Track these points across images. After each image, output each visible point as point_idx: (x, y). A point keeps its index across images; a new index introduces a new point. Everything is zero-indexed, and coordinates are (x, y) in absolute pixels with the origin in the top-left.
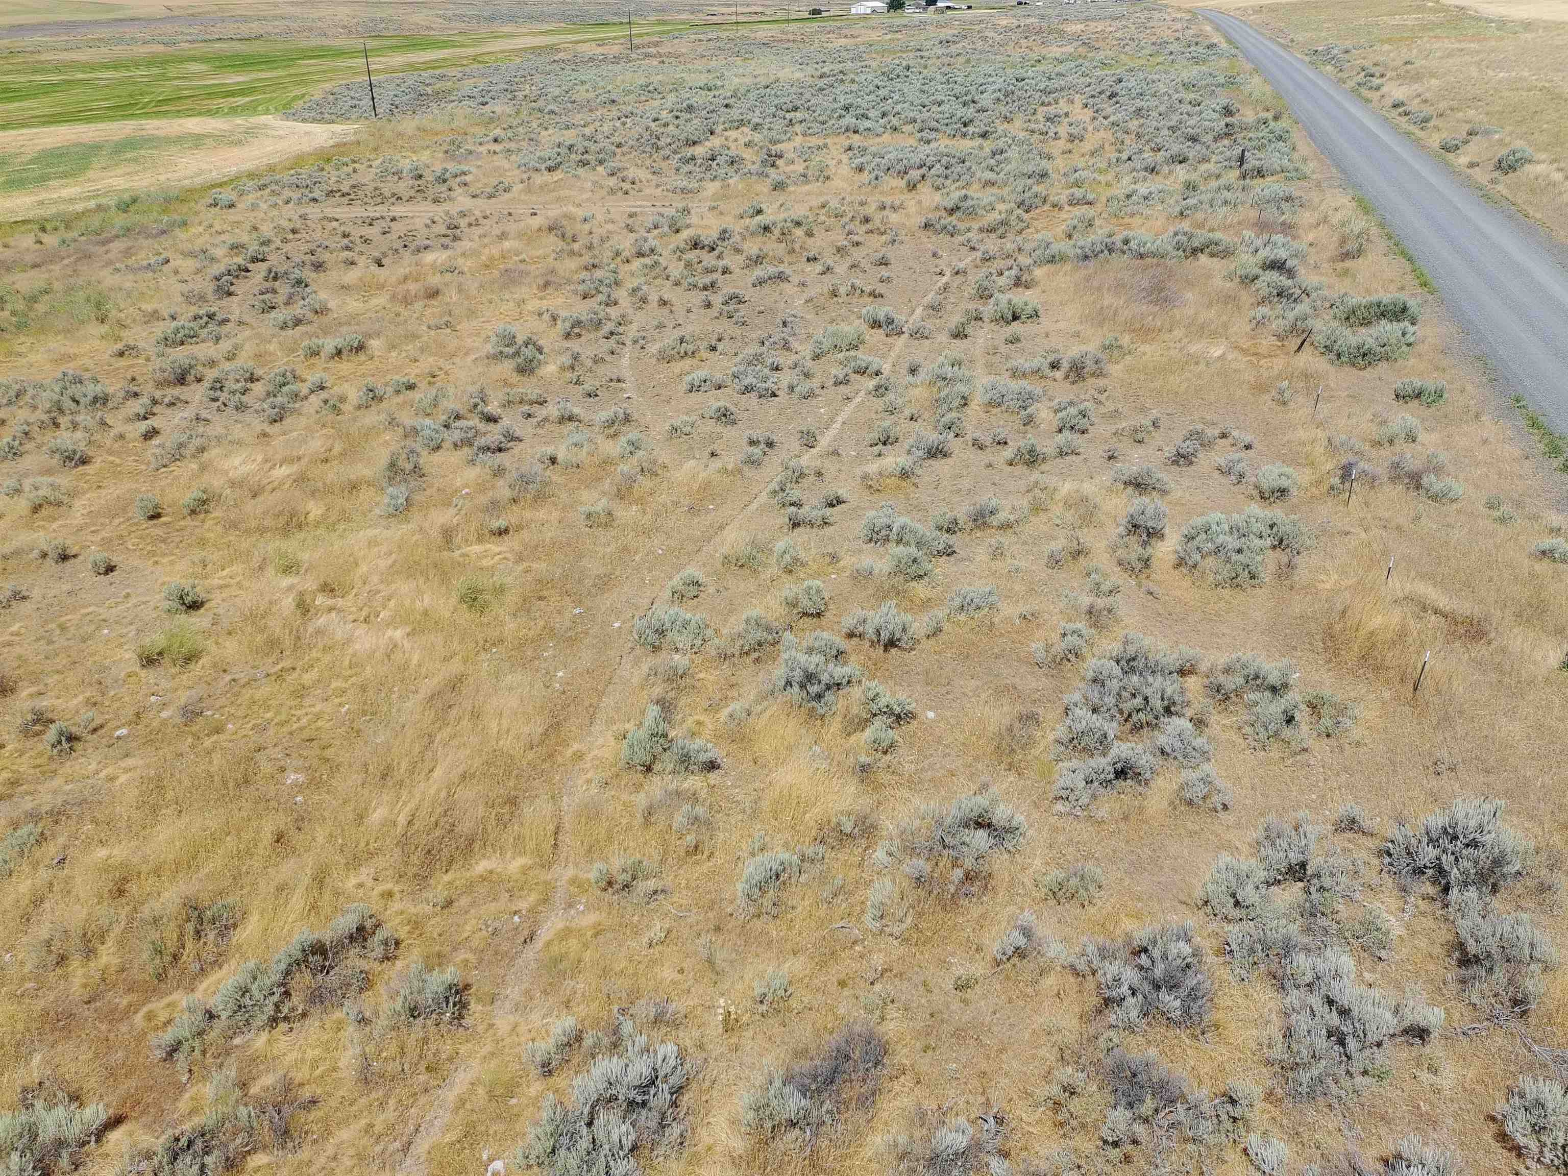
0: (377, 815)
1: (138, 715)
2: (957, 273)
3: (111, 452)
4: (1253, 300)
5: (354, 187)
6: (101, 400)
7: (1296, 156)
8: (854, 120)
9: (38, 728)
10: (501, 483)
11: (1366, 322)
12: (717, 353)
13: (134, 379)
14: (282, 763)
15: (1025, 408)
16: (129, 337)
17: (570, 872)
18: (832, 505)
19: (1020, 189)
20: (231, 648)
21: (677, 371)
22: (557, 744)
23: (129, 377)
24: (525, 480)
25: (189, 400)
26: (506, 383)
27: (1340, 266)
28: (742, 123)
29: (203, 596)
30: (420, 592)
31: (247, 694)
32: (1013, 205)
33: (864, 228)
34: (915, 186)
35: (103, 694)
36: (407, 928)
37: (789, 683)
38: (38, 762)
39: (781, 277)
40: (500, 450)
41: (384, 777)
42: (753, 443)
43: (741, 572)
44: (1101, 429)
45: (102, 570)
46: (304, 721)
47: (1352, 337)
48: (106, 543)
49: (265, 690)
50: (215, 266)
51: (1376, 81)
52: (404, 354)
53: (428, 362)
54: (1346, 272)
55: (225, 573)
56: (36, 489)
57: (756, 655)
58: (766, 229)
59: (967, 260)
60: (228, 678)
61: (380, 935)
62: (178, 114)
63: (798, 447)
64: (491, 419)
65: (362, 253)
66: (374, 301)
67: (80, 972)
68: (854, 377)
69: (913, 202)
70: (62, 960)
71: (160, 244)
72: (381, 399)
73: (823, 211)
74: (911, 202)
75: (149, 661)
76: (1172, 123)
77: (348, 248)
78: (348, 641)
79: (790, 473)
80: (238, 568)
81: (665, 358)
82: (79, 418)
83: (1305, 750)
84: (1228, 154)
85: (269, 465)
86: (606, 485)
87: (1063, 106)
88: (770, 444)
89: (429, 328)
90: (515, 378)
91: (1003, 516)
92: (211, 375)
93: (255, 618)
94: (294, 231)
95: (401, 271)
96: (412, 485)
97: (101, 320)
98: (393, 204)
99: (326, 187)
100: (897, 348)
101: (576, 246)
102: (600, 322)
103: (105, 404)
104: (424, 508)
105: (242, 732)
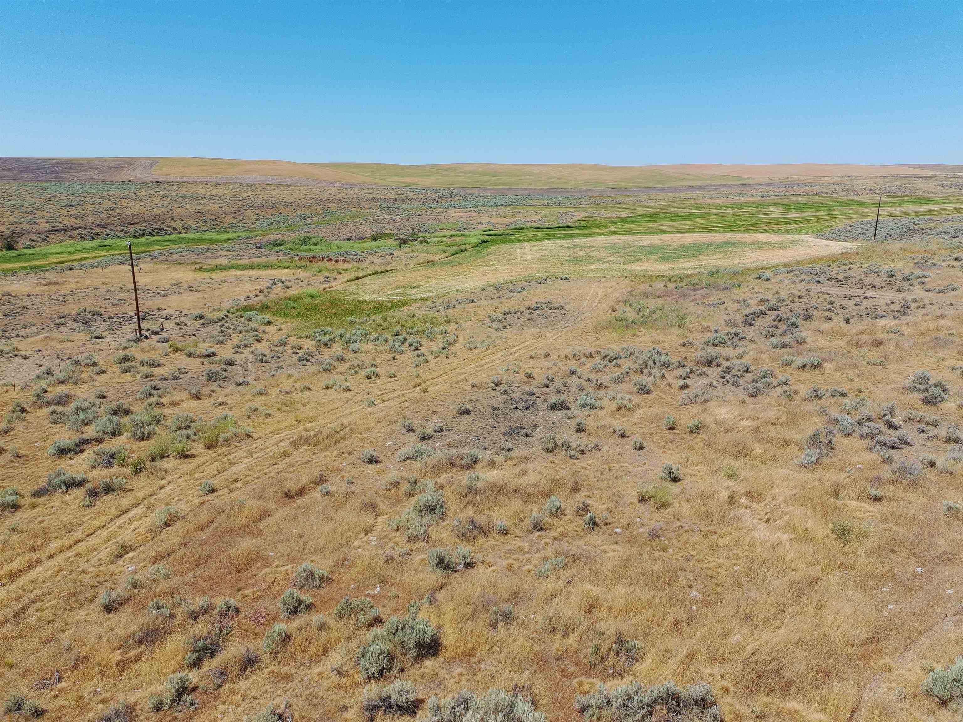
0: (735, 639)
1: (628, 525)
3: (661, 391)
5: (846, 277)
6: (666, 365)
9: (583, 512)
10: (886, 467)
13: (686, 358)
14: (692, 583)
16: (691, 337)
20: (686, 509)
22: (874, 653)
23: (683, 356)
24: (906, 471)
25: (710, 374)
26: (912, 407)
29: (681, 476)
30: (807, 517)
31: (686, 536)
35: (616, 508)
36: (731, 716)
38: (577, 529)
40: (893, 447)
41: (747, 617)
45: (637, 447)
46: (711, 565)
48: (645, 435)
49: (696, 538)
50: (748, 309)
52: (845, 375)
53: (859, 383)
55: (696, 468)
56: (622, 399)
60: (679, 524)
61: (713, 710)
62: (756, 231)
64: (893, 427)
65: (838, 314)
66: (836, 342)
67: (558, 642)
70: (553, 631)
71: (723, 294)
72: (821, 397)
75: (643, 500)
77: (830, 310)
78: (751, 530)
80: (703, 468)
82: (653, 371)
85: (740, 418)
89: (868, 363)
90: (920, 405)
92: (725, 364)
93: (704, 497)
94: (800, 297)
95: (860, 328)
96: (824, 452)
97: (680, 327)
98: (869, 289)
99: (829, 276)
103: (667, 367)
104: (827, 468)
105: (676, 556)
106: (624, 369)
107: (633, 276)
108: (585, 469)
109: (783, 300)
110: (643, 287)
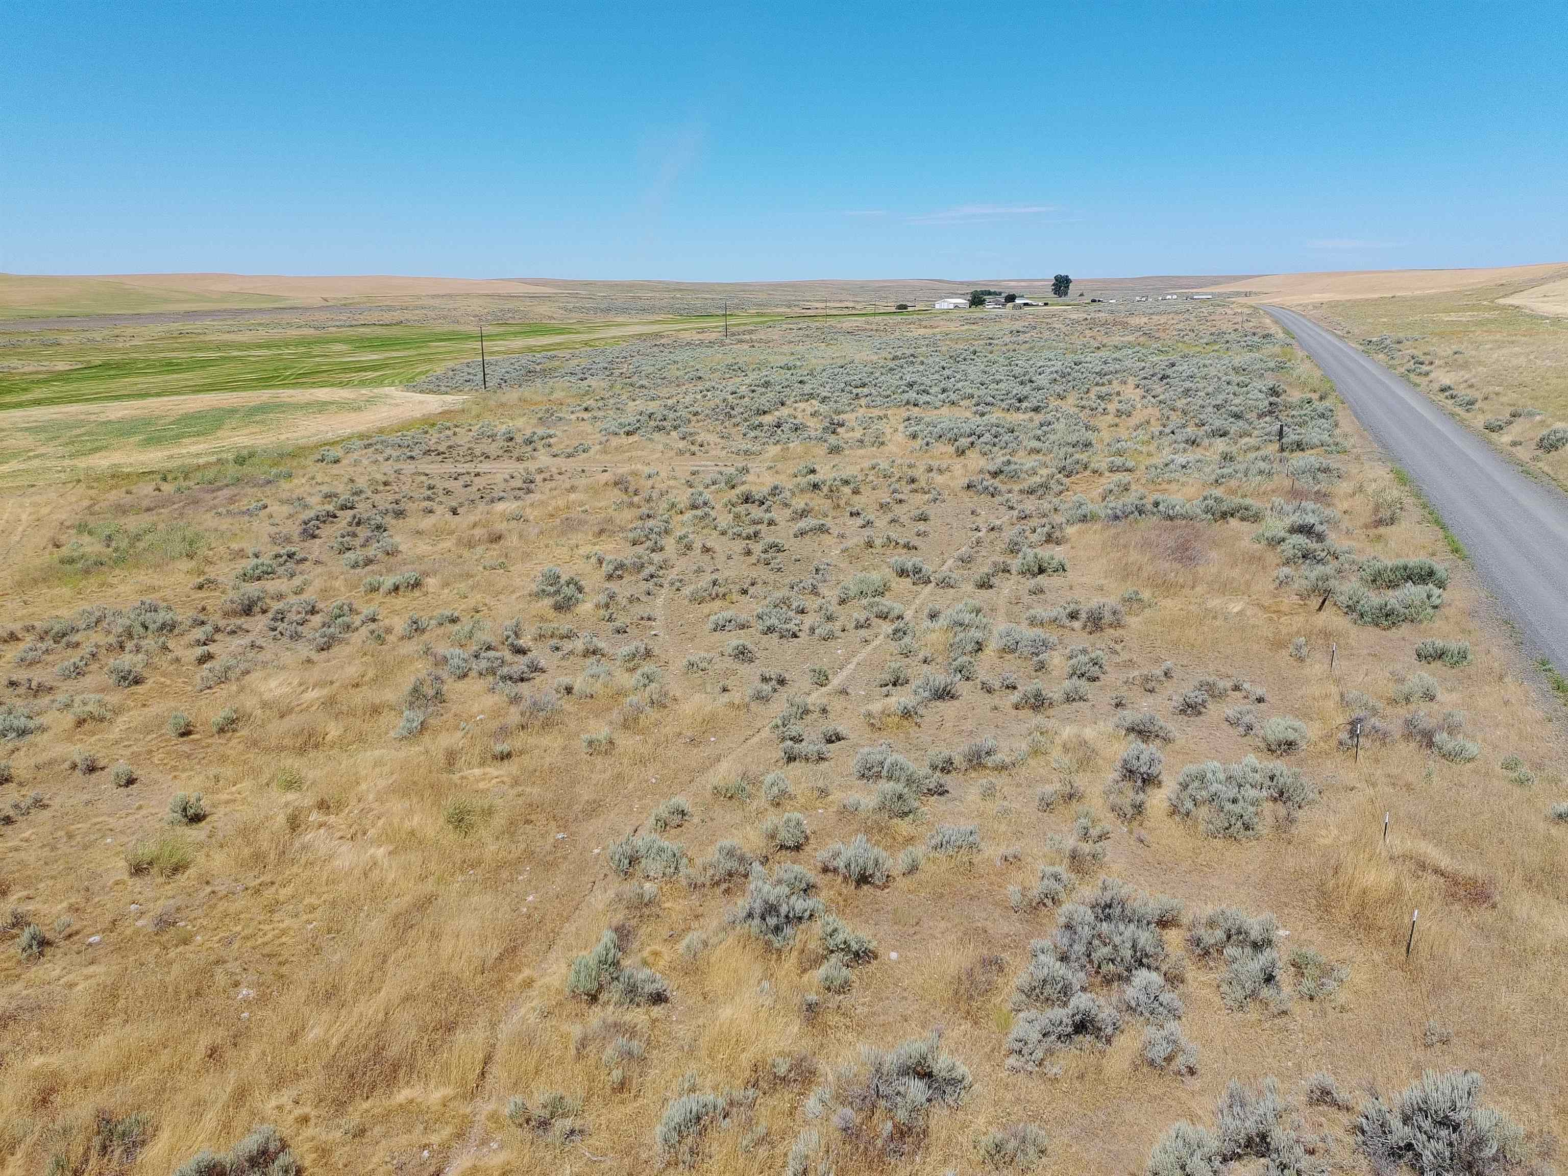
0: (313, 1034)
1: (114, 922)
2: (993, 529)
3: (164, 675)
4: (1279, 561)
5: (450, 447)
6: (169, 627)
7: (1338, 431)
8: (915, 395)
9: (14, 931)
10: (513, 709)
11: (1392, 585)
12: (748, 597)
13: (204, 609)
14: (239, 978)
15: (1037, 655)
16: (211, 572)
17: (491, 1107)
18: (829, 741)
19: (1062, 455)
21: (706, 611)
22: (510, 970)
23: (200, 607)
24: (537, 708)
25: (250, 629)
26: (542, 619)
27: (1373, 532)
28: (811, 396)
29: (208, 809)
30: (411, 812)
31: (222, 906)
32: (1054, 470)
33: (909, 487)
34: (963, 452)
35: (87, 901)
36: (314, 1155)
37: (750, 915)
39: (822, 529)
40: (522, 680)
41: (328, 996)
42: (765, 680)
43: (729, 803)
44: (1112, 677)
45: (123, 782)
46: (270, 936)
47: (1374, 599)
48: (135, 757)
49: (240, 903)
50: (307, 512)
51: (1425, 368)
52: (455, 591)
53: (476, 598)
54: (1379, 537)
55: (234, 789)
56: (85, 704)
57: (724, 886)
58: (816, 486)
59: (1004, 518)
60: (209, 889)
61: (281, 1160)
62: (313, 385)
63: (809, 686)
64: (520, 651)
65: (441, 503)
66: (440, 546)
68: (875, 621)
69: (959, 466)
71: (264, 492)
72: (423, 631)
73: (873, 472)
74: (958, 466)
75: (138, 870)
76: (1218, 402)
77: (429, 499)
78: (330, 857)
79: (795, 709)
80: (246, 785)
81: (697, 599)
82: (143, 643)
83: (1285, 1013)
84: (1268, 430)
85: (302, 688)
86: (615, 715)
87: (1116, 386)
88: (782, 682)
89: (485, 568)
90: (552, 614)
91: (998, 757)
92: (276, 606)
93: (247, 832)
94: (385, 483)
95: (472, 518)
96: (430, 710)
97: (190, 556)
98: (481, 462)
99: (425, 447)
100: (922, 596)
101: (636, 499)
102: (642, 566)
103: (171, 631)
104: (436, 732)
105: (209, 944)
106: (86, 649)
107: (93, 479)
108: (16, 849)
109: (361, 492)
110: (113, 496)
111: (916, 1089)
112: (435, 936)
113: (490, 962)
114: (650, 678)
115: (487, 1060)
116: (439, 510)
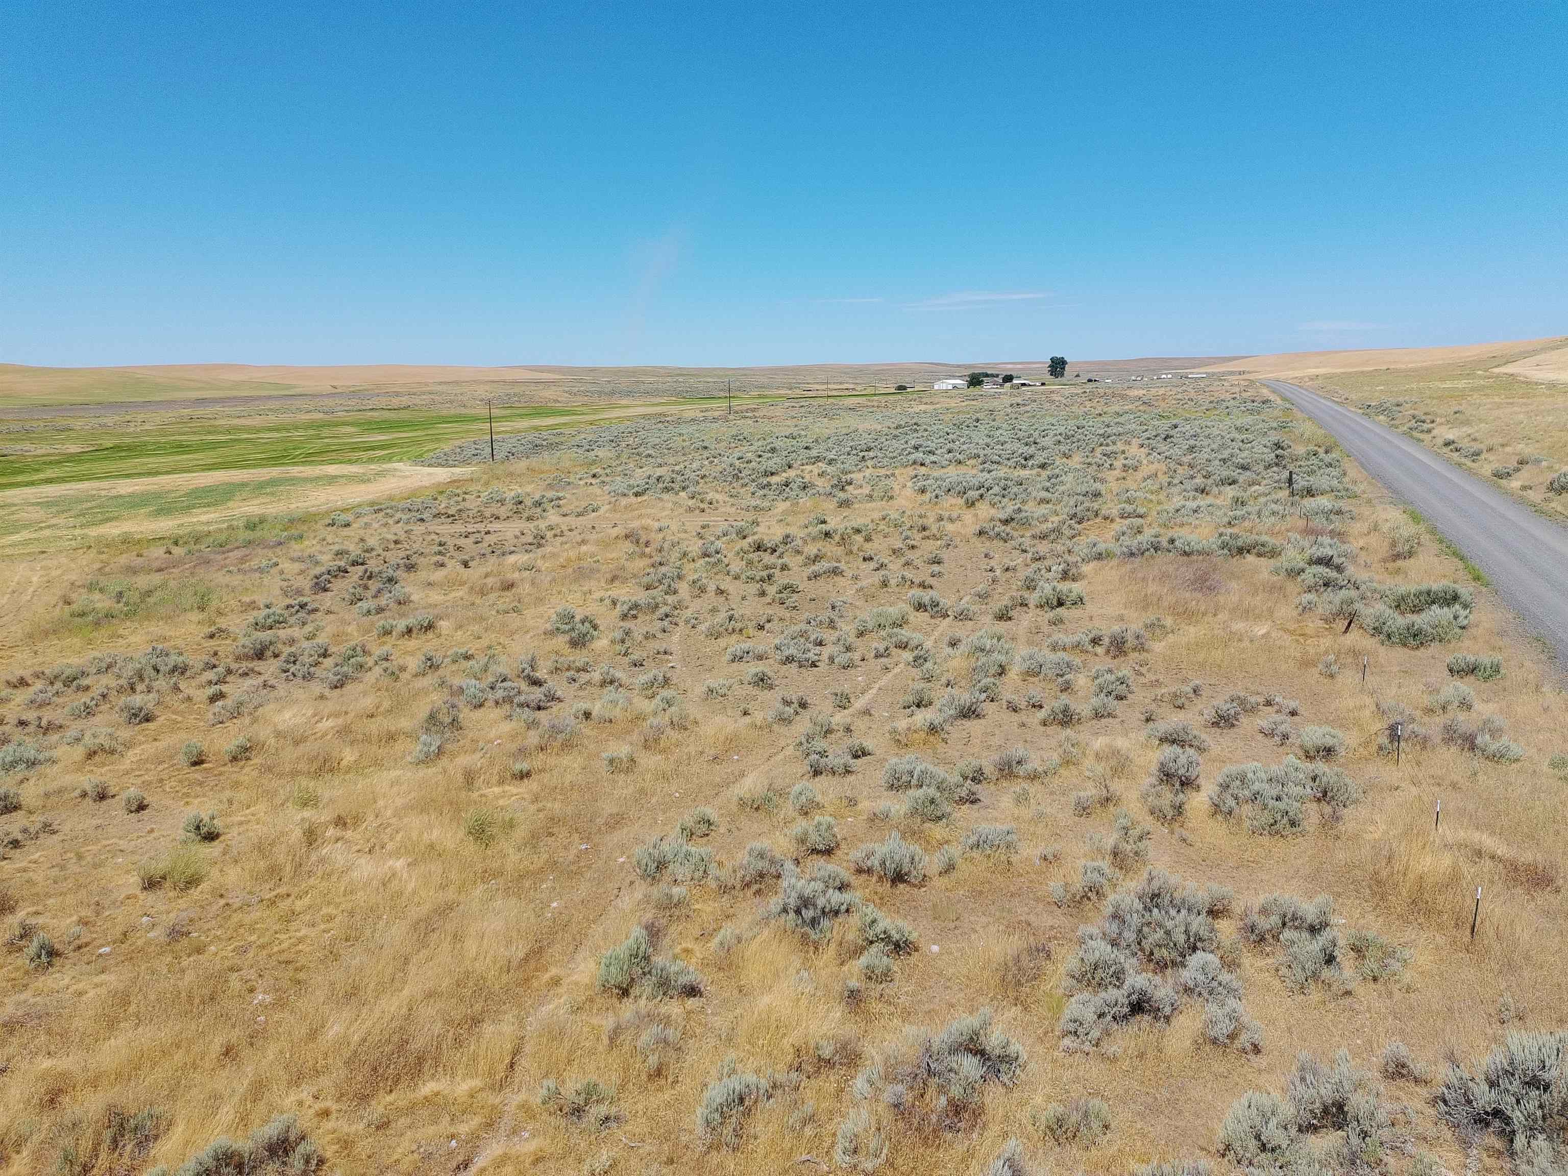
0: (334, 1031)
1: (125, 934)
2: (1007, 569)
3: (175, 712)
4: (1300, 590)
5: (460, 511)
6: (180, 670)
7: (1346, 479)
8: (921, 455)
9: (22, 943)
10: (532, 733)
11: (1416, 610)
12: (765, 632)
13: (216, 654)
14: (254, 984)
15: (1062, 676)
16: (222, 622)
17: (522, 1097)
18: (856, 757)
19: (1072, 503)
21: (723, 645)
22: (537, 970)
23: (212, 653)
24: (555, 730)
25: (262, 671)
26: (558, 654)
27: (1390, 565)
28: (818, 459)
29: (221, 828)
30: (430, 827)
31: (236, 918)
32: (1065, 516)
33: (921, 535)
34: (973, 504)
35: (98, 914)
36: (336, 1147)
37: (785, 910)
38: (13, 976)
39: (836, 572)
40: (539, 708)
41: (349, 995)
42: (788, 703)
43: (756, 815)
44: (1140, 697)
45: (134, 808)
46: (285, 945)
47: (1401, 621)
48: (147, 785)
49: (255, 914)
50: (318, 568)
51: (1426, 426)
52: (469, 633)
53: (490, 638)
54: (1398, 571)
55: (248, 811)
56: (96, 737)
57: (755, 887)
58: (827, 534)
59: (1018, 560)
60: (222, 902)
61: (301, 1149)
62: (322, 463)
63: (831, 709)
64: (537, 683)
65: (452, 557)
66: (453, 594)
68: (894, 651)
69: (970, 516)
71: (274, 552)
72: (438, 667)
73: (883, 522)
74: (968, 516)
75: (151, 884)
76: (1223, 457)
77: (440, 553)
78: (348, 870)
79: (818, 728)
80: (261, 808)
81: (714, 634)
82: (155, 684)
83: (1348, 993)
84: (1277, 478)
85: (317, 718)
86: (636, 737)
87: (1120, 446)
88: (803, 705)
89: (498, 612)
90: (567, 650)
91: (1029, 767)
92: (286, 650)
93: (262, 848)
94: (396, 542)
95: (483, 570)
96: (447, 736)
97: (202, 609)
98: (491, 522)
99: (435, 511)
100: (940, 629)
101: (648, 550)
102: (657, 606)
103: (182, 673)
104: (453, 756)
105: (224, 953)
106: (96, 692)
107: (105, 545)
109: (372, 549)
110: (123, 560)
111: (969, 1066)
112: (457, 938)
113: (514, 964)
114: (669, 703)
115: (516, 1052)
116: (450, 564)
